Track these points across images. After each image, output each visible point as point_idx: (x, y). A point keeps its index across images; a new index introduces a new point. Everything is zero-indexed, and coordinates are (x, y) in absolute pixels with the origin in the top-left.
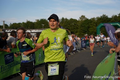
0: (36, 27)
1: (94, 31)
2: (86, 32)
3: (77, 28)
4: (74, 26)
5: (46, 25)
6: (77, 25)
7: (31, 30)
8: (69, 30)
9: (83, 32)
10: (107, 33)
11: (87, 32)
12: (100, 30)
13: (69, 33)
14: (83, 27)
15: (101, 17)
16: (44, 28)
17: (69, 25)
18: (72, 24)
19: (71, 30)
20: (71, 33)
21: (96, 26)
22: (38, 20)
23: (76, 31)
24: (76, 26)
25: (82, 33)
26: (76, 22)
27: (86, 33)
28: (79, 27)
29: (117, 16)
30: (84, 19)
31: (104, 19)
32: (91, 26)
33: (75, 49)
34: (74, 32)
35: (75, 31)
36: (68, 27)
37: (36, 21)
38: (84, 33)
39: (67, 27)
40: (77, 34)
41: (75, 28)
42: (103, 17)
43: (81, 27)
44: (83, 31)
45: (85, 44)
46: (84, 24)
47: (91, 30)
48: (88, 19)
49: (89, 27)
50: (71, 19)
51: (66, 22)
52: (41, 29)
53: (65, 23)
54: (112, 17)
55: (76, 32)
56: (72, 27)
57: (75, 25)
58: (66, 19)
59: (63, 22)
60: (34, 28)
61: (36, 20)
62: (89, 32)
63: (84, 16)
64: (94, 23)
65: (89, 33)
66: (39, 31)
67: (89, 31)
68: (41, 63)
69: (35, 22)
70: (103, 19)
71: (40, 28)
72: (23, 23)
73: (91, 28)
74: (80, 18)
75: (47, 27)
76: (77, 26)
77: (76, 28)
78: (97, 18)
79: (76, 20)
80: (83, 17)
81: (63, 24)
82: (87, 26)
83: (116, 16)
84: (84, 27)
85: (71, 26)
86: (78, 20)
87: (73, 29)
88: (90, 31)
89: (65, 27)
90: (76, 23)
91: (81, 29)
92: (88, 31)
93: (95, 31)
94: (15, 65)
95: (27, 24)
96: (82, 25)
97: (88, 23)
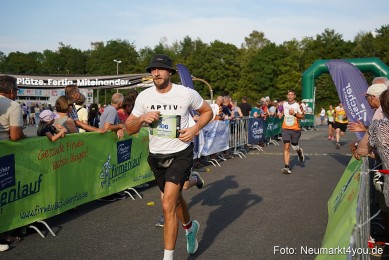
0: (95, 69)
1: (293, 86)
2: (266, 89)
3: (237, 76)
4: (226, 69)
5: (127, 64)
6: (236, 66)
7: (75, 79)
8: (209, 81)
9: (256, 90)
10: (336, 94)
11: (271, 89)
12: (316, 85)
13: (208, 90)
14: (254, 70)
15: (319, 37)
16: (120, 73)
17: (207, 64)
18: (217, 60)
19: (214, 82)
20: (214, 93)
21: (302, 68)
22: (101, 44)
23: (230, 84)
24: (232, 67)
25: (253, 94)
26: (231, 53)
27: (268, 92)
28: (242, 73)
29: (375, 34)
30: (260, 45)
31: (329, 47)
32: (284, 69)
33: (228, 148)
34: (224, 87)
35: (229, 87)
36: (205, 69)
37: (92, 48)
38: (260, 92)
39: (201, 70)
40: (235, 95)
41: (227, 76)
42: (326, 39)
43: (249, 72)
44: (255, 87)
45: (261, 130)
46: (260, 60)
47: (284, 83)
48: (273, 45)
49: (276, 73)
50: (217, 45)
51: (198, 52)
52: (110, 74)
53: (194, 58)
54: (357, 38)
55: (234, 90)
56: (218, 70)
57: (230, 64)
58: (199, 43)
59: (189, 55)
60: (85, 73)
61: (92, 44)
62: (278, 88)
63: (262, 35)
64: (295, 58)
65: (277, 93)
66: (103, 83)
67: (278, 85)
68: (110, 194)
69: (89, 52)
70: (324, 46)
71: (106, 74)
72: (47, 52)
73: (285, 77)
74: (247, 39)
76: (237, 69)
77: (231, 74)
78: (303, 42)
79: (234, 48)
80: (257, 36)
81: (188, 62)
82: (269, 68)
83: (370, 35)
84: (258, 70)
85: (215, 68)
86: (239, 47)
87: (223, 78)
88: (281, 86)
89: (195, 71)
90: (232, 57)
91: (250, 80)
92: (273, 86)
93: (297, 85)
94: (19, 198)
95: (62, 55)
96: (251, 66)
97: (273, 60)
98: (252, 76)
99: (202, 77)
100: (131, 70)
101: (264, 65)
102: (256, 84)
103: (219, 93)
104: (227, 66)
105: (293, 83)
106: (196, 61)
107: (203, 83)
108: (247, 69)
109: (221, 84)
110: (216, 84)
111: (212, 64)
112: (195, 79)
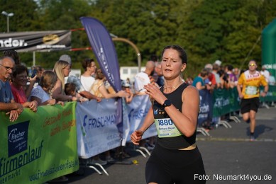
1: (249, 48)
2: (212, 51)
4: (159, 25)
5: (21, 17)
6: (171, 21)
8: (135, 42)
9: (198, 53)
11: (219, 51)
13: (135, 54)
14: (197, 26)
16: (12, 30)
17: (132, 19)
18: (146, 13)
19: (143, 42)
20: (142, 57)
21: (262, 23)
24: (166, 22)
25: (195, 59)
26: (165, 4)
27: (214, 55)
28: (180, 31)
32: (236, 24)
36: (130, 26)
38: (203, 55)
39: (124, 26)
41: (160, 35)
43: (189, 29)
44: (197, 49)
46: (203, 13)
47: (236, 43)
49: (225, 31)
53: (115, 10)
56: (148, 27)
57: (164, 18)
59: (107, 6)
62: (228, 51)
65: (228, 57)
67: (228, 47)
73: (238, 35)
75: (29, 25)
76: (173, 25)
77: (165, 32)
81: (106, 16)
82: (216, 23)
84: (202, 27)
85: (143, 24)
87: (154, 38)
88: (233, 47)
89: (117, 28)
90: (166, 8)
91: (191, 40)
92: (222, 47)
93: (255, 46)
96: (192, 21)
97: (221, 12)
98: (192, 33)
99: (125, 36)
100: (28, 27)
101: (209, 19)
102: (199, 45)
103: (149, 57)
104: (159, 21)
105: (249, 44)
106: (117, 14)
107: (127, 45)
108: (186, 25)
109: (152, 46)
110: (145, 46)
111: (139, 19)
112: (116, 38)
